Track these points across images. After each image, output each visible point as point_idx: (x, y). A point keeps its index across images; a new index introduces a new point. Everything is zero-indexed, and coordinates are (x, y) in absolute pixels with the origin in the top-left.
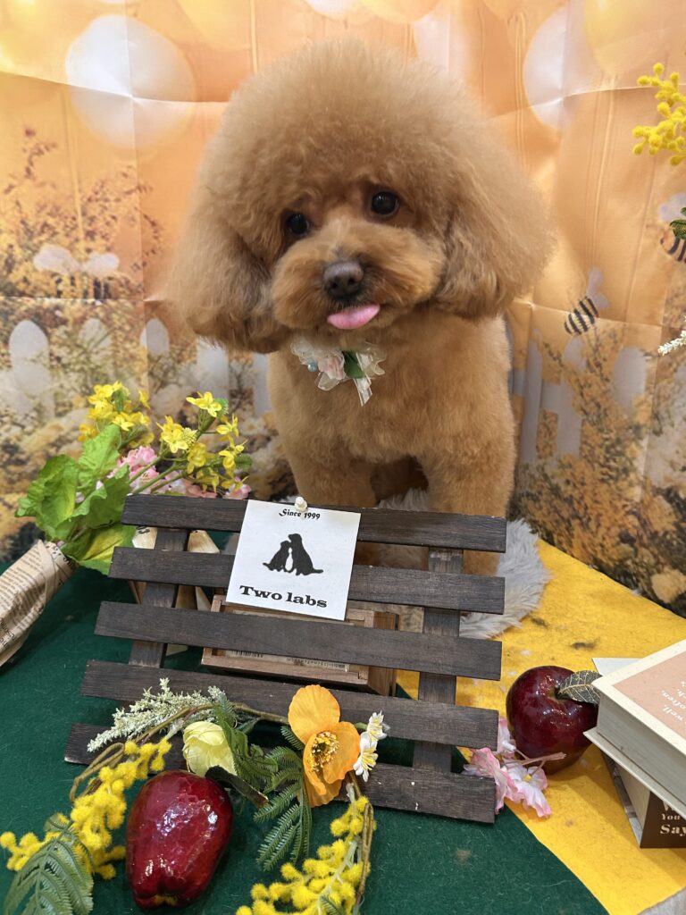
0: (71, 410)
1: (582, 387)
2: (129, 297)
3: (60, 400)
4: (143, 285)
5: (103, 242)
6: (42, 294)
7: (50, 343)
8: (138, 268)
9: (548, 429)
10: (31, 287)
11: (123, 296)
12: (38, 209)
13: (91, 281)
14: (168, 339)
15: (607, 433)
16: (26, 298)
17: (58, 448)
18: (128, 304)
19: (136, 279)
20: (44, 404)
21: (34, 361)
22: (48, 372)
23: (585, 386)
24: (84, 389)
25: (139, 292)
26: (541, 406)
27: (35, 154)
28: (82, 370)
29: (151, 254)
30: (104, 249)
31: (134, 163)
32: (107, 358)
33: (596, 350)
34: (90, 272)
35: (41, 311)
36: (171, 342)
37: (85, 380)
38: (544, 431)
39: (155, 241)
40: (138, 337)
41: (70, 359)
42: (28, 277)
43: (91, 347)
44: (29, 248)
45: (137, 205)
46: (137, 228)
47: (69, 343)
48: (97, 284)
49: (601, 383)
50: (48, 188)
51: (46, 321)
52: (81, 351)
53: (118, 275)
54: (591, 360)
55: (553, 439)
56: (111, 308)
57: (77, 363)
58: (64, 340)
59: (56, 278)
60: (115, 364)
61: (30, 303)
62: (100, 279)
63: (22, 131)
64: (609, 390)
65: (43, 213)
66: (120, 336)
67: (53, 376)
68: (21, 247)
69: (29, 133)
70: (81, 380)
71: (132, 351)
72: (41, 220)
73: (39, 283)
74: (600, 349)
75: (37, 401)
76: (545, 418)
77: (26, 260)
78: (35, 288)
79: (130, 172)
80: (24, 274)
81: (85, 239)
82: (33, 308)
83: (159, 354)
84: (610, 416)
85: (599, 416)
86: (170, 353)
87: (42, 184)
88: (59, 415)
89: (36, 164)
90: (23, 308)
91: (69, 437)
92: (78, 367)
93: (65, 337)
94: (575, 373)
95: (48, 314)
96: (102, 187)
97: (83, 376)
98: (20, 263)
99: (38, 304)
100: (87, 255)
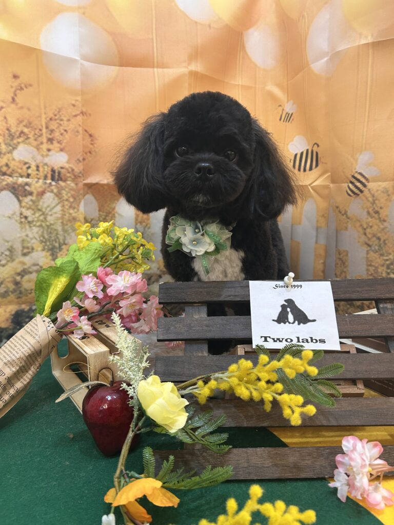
0: (33, 252)
1: (365, 229)
2: (73, 180)
3: (26, 245)
4: (82, 172)
5: (59, 145)
6: (17, 175)
7: (21, 206)
8: (80, 161)
9: (342, 261)
10: (10, 170)
11: (69, 179)
12: (18, 122)
13: (50, 169)
14: (97, 209)
15: (387, 256)
16: (6, 177)
17: (23, 276)
18: (73, 185)
19: (78, 168)
20: (15, 246)
21: (9, 217)
22: (19, 225)
23: (367, 227)
24: (42, 238)
25: (80, 177)
26: (336, 247)
27: (18, 89)
28: (41, 226)
29: (89, 154)
30: (58, 149)
31: (79, 98)
32: (57, 219)
33: (373, 203)
34: (49, 164)
35: (16, 186)
36: (100, 210)
37: (43, 232)
38: (339, 262)
39: (91, 146)
40: (78, 206)
41: (33, 218)
42: (9, 163)
43: (47, 212)
44: (10, 145)
45: (80, 123)
46: (80, 137)
47: (33, 207)
48: (53, 171)
49: (380, 224)
50: (25, 110)
51: (19, 192)
52: (41, 213)
53: (67, 166)
54: (370, 210)
55: (346, 267)
56: (62, 187)
57: (38, 221)
58: (30, 205)
59: (27, 166)
60: (62, 223)
61: (10, 180)
62: (56, 168)
63: (11, 75)
64: (386, 228)
65: (21, 125)
66: (67, 205)
67: (22, 228)
68: (6, 144)
69: (15, 77)
70: (40, 232)
71: (74, 215)
72: (20, 129)
73: (15, 168)
74: (377, 202)
75: (10, 244)
76: (340, 254)
77: (8, 153)
78: (13, 170)
79: (77, 104)
80: (7, 161)
81: (47, 143)
82: (11, 183)
83: (92, 217)
84: (388, 244)
85: (380, 246)
86: (99, 218)
87: (22, 108)
88: (25, 255)
89: (18, 96)
90: (5, 183)
91: (30, 270)
92: (38, 224)
93: (31, 203)
94: (359, 221)
95: (20, 188)
96: (59, 112)
97: (42, 230)
98: (4, 154)
99: (14, 181)
100: (47, 152)
